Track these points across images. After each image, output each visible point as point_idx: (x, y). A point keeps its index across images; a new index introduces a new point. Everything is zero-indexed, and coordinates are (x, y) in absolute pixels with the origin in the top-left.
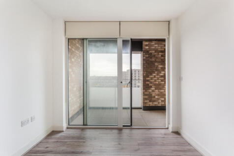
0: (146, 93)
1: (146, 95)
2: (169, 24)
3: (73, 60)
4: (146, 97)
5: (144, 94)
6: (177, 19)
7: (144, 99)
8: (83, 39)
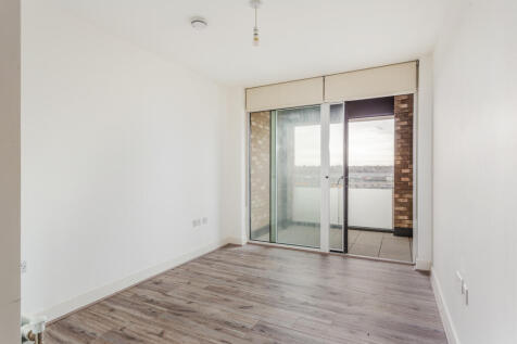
0: (401, 200)
1: (401, 204)
2: (418, 66)
3: (260, 142)
4: (402, 209)
5: (397, 203)
6: (430, 54)
7: (397, 213)
8: (271, 111)
